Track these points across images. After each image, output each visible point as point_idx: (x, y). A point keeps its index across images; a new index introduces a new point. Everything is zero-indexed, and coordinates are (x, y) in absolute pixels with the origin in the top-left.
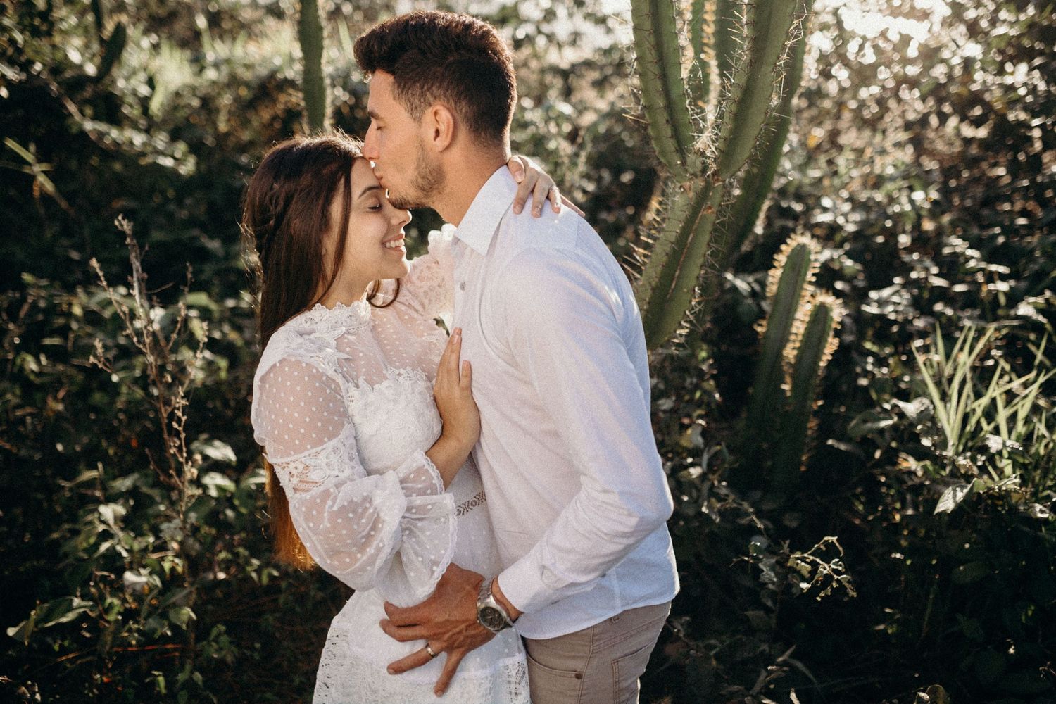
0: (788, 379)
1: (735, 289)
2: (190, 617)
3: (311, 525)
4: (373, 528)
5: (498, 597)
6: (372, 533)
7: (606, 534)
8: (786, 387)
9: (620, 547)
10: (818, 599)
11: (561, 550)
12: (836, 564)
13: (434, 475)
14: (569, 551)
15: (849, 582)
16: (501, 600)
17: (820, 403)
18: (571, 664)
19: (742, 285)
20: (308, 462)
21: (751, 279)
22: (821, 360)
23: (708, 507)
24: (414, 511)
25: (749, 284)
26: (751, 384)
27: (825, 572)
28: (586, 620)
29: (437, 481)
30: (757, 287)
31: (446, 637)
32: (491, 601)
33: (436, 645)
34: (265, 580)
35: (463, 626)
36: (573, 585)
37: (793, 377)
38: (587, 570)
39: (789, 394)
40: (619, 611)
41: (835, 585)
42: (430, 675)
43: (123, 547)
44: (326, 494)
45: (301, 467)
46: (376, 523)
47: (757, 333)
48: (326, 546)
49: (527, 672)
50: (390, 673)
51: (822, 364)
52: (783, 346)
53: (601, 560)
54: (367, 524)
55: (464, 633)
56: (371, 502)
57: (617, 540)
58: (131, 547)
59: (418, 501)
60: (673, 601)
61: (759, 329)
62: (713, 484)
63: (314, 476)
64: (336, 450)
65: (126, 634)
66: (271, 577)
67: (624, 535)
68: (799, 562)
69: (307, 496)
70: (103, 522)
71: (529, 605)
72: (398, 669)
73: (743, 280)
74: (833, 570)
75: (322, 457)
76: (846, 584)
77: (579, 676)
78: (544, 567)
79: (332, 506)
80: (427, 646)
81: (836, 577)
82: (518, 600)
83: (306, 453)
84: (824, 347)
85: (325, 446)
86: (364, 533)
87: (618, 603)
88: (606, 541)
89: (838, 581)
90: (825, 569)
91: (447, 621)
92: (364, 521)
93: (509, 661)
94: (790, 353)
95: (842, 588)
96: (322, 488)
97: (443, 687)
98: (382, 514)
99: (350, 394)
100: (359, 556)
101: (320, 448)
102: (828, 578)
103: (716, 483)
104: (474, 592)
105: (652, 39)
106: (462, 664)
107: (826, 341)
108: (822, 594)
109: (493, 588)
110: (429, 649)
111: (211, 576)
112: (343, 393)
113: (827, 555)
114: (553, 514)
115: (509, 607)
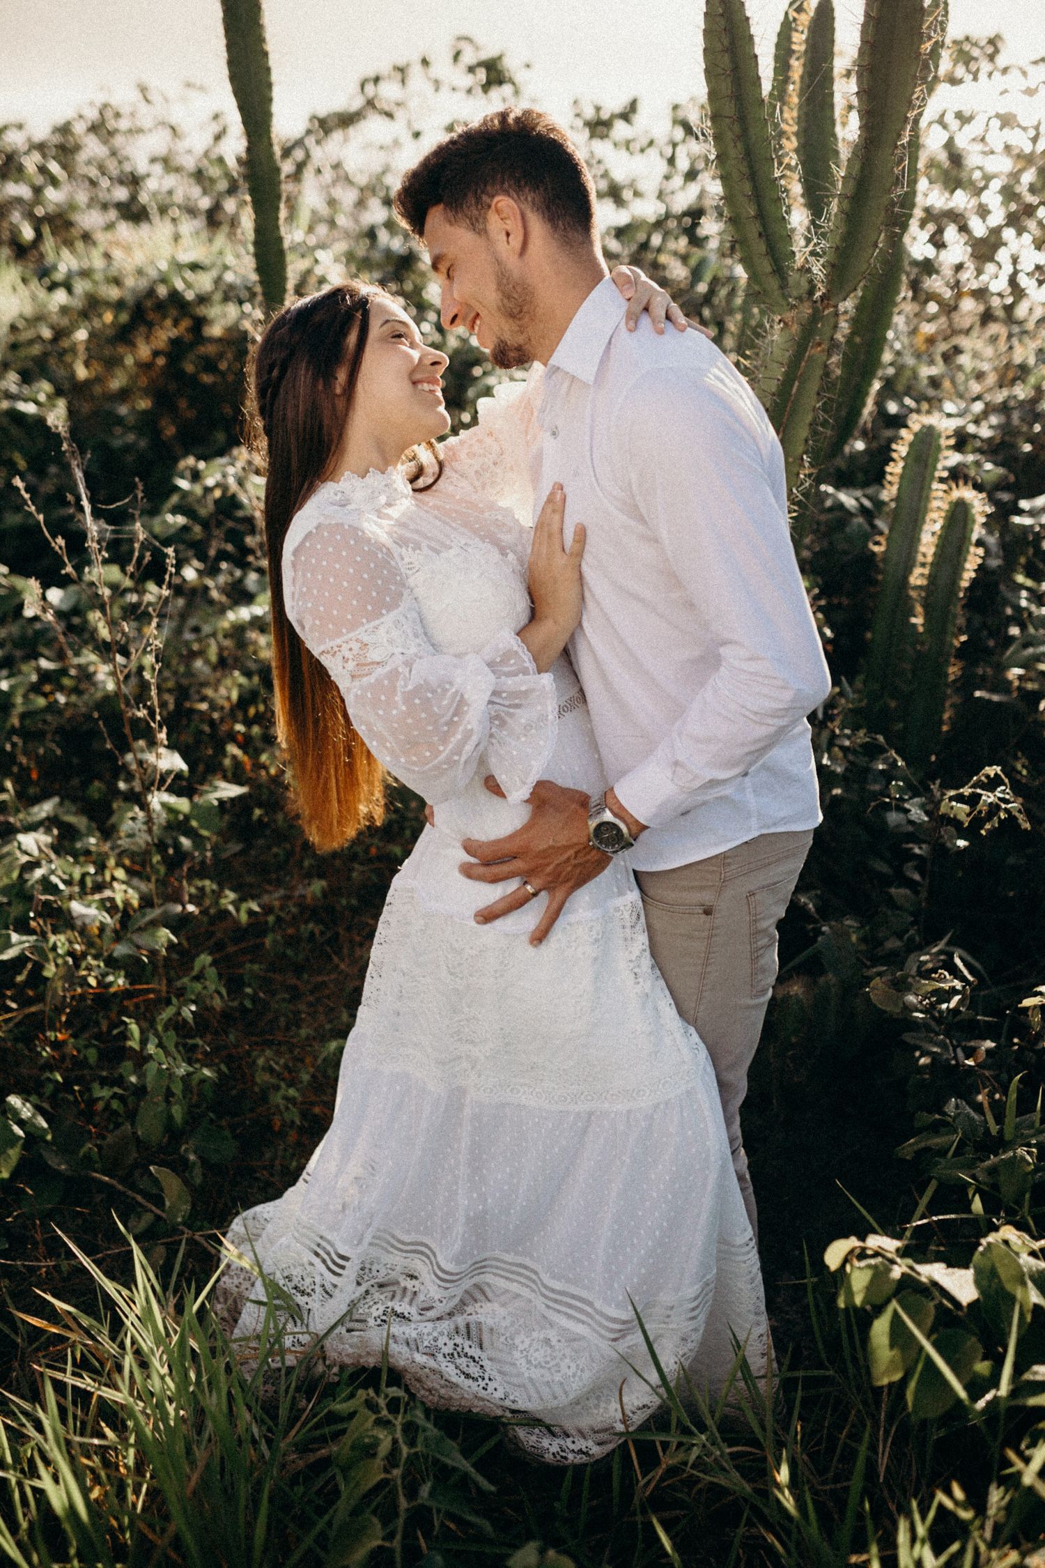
0: (919, 609)
1: (840, 506)
2: (170, 941)
3: (381, 712)
4: (455, 714)
5: (616, 811)
6: (456, 719)
7: (756, 713)
8: (918, 621)
9: (772, 729)
10: (983, 832)
11: (698, 740)
12: (1003, 792)
13: (526, 658)
14: (708, 740)
15: (1020, 811)
16: (621, 812)
17: (963, 638)
18: (697, 897)
19: (847, 499)
20: (366, 639)
21: (859, 493)
22: (961, 579)
23: (830, 758)
24: (504, 695)
25: (857, 499)
26: (868, 628)
27: (990, 800)
28: (716, 845)
29: (530, 665)
30: (867, 503)
31: (549, 869)
32: (608, 816)
33: (538, 882)
34: (244, 917)
35: (571, 852)
36: (713, 783)
37: (926, 606)
38: (731, 764)
39: (921, 629)
40: (755, 834)
41: (1002, 815)
42: (529, 918)
43: (59, 877)
44: (393, 675)
45: (356, 646)
46: (460, 705)
47: (874, 554)
48: (402, 737)
49: (642, 913)
50: (478, 923)
51: (965, 584)
52: (908, 570)
53: (746, 750)
54: (450, 704)
55: (573, 862)
56: (451, 683)
57: (770, 721)
58: (71, 875)
59: (510, 683)
60: (816, 830)
61: (876, 549)
62: (833, 732)
63: (374, 655)
64: (397, 623)
65: (84, 973)
66: (251, 913)
67: (774, 714)
68: (954, 803)
69: (372, 679)
70: (26, 853)
71: (655, 816)
72: (488, 916)
73: (849, 495)
74: (1000, 799)
75: (382, 630)
76: (1017, 814)
77: (708, 912)
78: (676, 763)
79: (406, 686)
80: (526, 883)
81: (1003, 806)
82: (641, 810)
83: (361, 629)
84: (965, 560)
85: (382, 620)
86: (447, 718)
87: (754, 822)
88: (756, 722)
89: (1006, 810)
90: (988, 798)
91: (550, 847)
92: (445, 702)
93: (620, 902)
94: (918, 577)
95: (1012, 818)
96: (388, 668)
97: (540, 936)
98: (466, 696)
99: (407, 560)
100: (441, 748)
101: (377, 622)
102: (994, 809)
103: (837, 731)
104: (581, 811)
105: (737, 128)
106: (567, 904)
107: (968, 552)
108: (988, 826)
109: (608, 799)
110: (529, 887)
111: (179, 908)
112: (398, 558)
113: (992, 784)
114: (677, 711)
115: (629, 821)
